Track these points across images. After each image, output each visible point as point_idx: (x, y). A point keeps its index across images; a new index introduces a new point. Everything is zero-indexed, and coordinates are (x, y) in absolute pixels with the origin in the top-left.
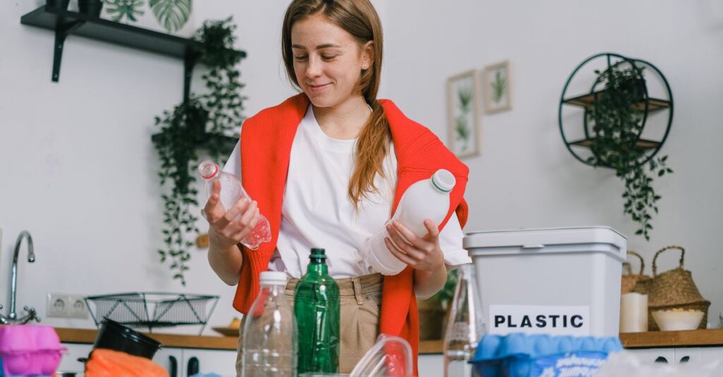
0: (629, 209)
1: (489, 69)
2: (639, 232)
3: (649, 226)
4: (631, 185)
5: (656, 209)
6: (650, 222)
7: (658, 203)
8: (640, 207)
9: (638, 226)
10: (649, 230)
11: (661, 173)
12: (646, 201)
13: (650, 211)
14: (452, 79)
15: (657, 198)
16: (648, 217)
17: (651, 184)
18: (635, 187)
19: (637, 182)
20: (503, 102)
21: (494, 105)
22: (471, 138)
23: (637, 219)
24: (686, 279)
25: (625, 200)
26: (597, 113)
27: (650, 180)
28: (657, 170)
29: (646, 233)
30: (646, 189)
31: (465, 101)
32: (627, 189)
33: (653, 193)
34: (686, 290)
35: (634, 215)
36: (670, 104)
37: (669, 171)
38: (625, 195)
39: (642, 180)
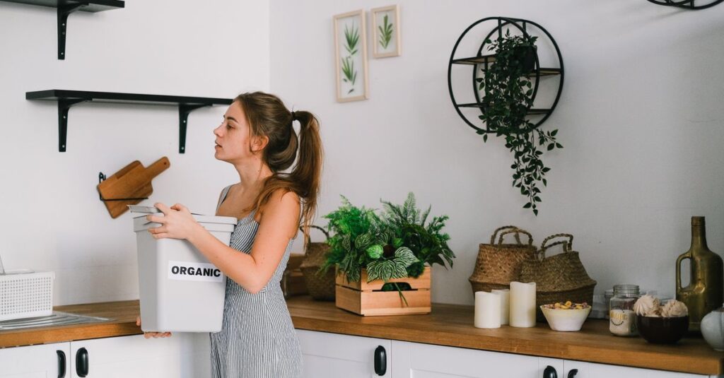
0: (518, 181)
1: (377, 11)
2: (528, 206)
3: (538, 199)
4: (520, 158)
5: (545, 181)
6: (538, 194)
7: (547, 176)
8: (529, 180)
9: (527, 199)
10: (537, 203)
11: (551, 147)
12: (535, 175)
13: (539, 184)
14: (338, 18)
15: (546, 170)
16: (537, 190)
17: (540, 157)
18: (525, 160)
19: (526, 155)
20: (390, 48)
21: (382, 50)
22: (359, 80)
23: (525, 192)
24: (573, 263)
25: (514, 171)
26: (487, 82)
27: (539, 153)
28: (546, 144)
29: (534, 206)
30: (536, 163)
31: (352, 43)
32: (516, 161)
33: (542, 166)
34: (573, 275)
35: (523, 188)
36: (561, 71)
37: (559, 146)
38: (514, 167)
39: (531, 154)
